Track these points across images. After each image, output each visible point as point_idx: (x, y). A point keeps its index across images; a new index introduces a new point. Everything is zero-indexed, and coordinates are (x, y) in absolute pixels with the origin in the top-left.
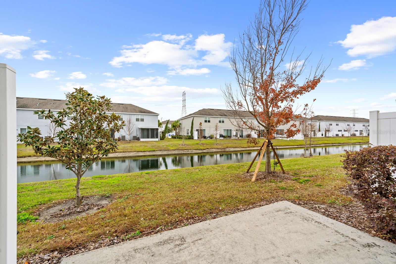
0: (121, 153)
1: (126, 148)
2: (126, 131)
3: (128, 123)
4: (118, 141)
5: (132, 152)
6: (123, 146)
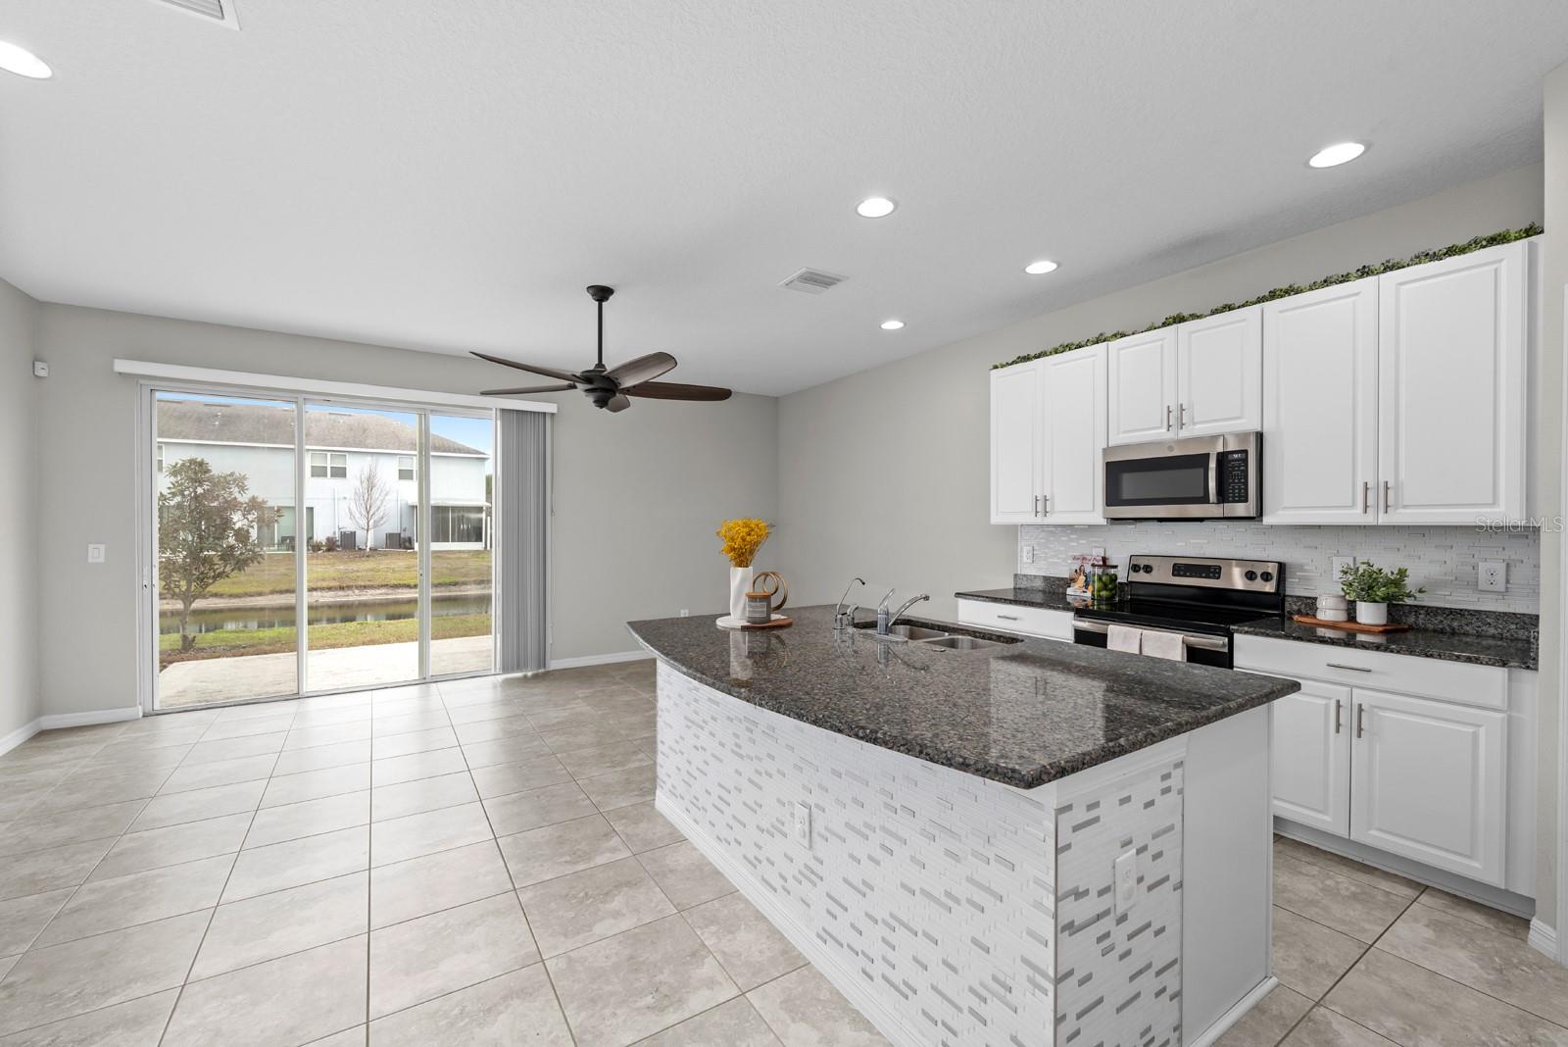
0: (332, 593)
1: (351, 575)
2: (357, 515)
3: (365, 485)
4: (329, 550)
5: (372, 587)
6: (342, 567)
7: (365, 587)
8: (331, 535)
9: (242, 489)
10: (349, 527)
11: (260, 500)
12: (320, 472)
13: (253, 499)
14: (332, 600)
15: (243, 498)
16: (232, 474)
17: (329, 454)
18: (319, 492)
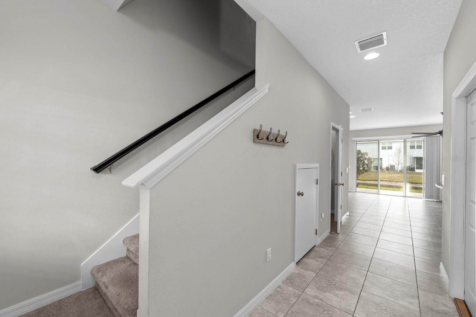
0: (387, 182)
1: (393, 178)
2: (395, 160)
3: (398, 151)
4: (387, 170)
6: (390, 175)
7: (397, 182)
8: (387, 166)
9: (367, 155)
10: (393, 164)
11: (370, 157)
12: (384, 148)
13: (369, 157)
14: (387, 184)
15: (367, 157)
16: (365, 153)
17: (387, 143)
18: (384, 154)
